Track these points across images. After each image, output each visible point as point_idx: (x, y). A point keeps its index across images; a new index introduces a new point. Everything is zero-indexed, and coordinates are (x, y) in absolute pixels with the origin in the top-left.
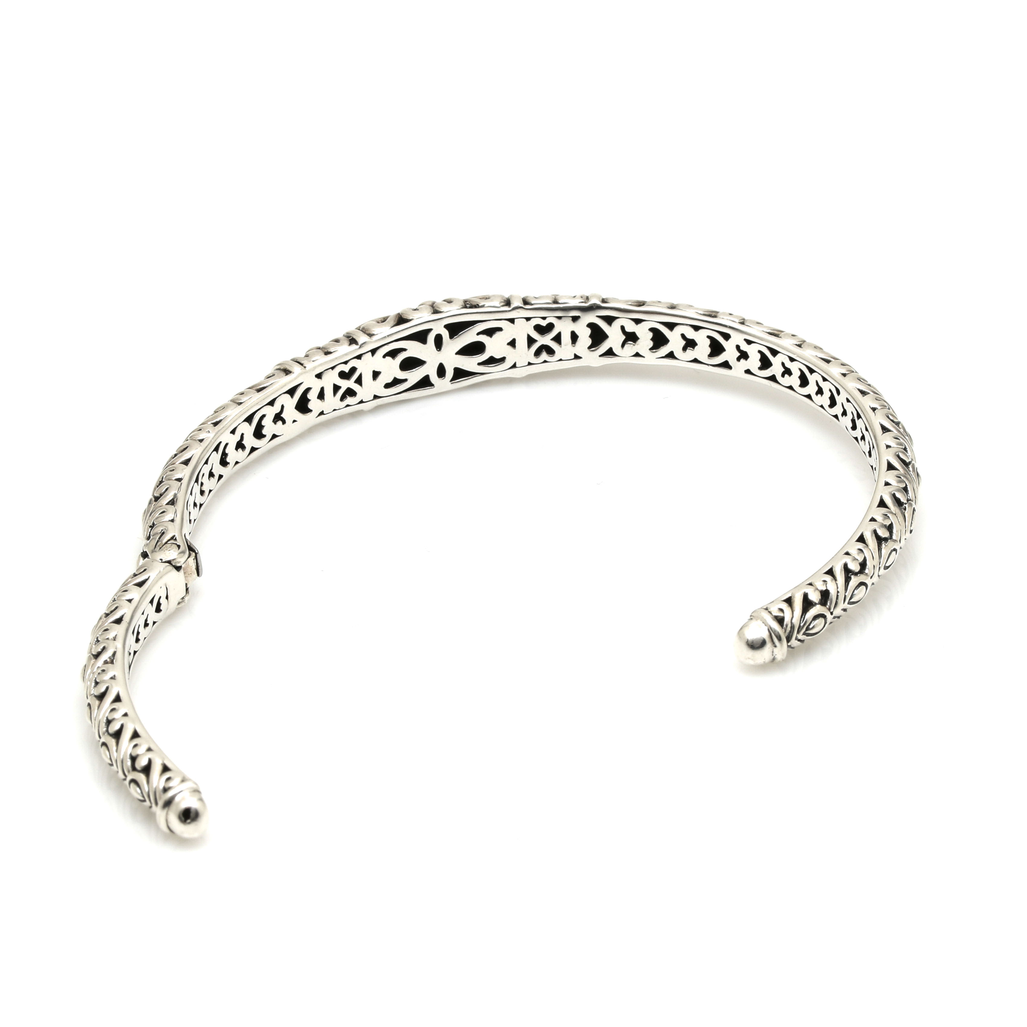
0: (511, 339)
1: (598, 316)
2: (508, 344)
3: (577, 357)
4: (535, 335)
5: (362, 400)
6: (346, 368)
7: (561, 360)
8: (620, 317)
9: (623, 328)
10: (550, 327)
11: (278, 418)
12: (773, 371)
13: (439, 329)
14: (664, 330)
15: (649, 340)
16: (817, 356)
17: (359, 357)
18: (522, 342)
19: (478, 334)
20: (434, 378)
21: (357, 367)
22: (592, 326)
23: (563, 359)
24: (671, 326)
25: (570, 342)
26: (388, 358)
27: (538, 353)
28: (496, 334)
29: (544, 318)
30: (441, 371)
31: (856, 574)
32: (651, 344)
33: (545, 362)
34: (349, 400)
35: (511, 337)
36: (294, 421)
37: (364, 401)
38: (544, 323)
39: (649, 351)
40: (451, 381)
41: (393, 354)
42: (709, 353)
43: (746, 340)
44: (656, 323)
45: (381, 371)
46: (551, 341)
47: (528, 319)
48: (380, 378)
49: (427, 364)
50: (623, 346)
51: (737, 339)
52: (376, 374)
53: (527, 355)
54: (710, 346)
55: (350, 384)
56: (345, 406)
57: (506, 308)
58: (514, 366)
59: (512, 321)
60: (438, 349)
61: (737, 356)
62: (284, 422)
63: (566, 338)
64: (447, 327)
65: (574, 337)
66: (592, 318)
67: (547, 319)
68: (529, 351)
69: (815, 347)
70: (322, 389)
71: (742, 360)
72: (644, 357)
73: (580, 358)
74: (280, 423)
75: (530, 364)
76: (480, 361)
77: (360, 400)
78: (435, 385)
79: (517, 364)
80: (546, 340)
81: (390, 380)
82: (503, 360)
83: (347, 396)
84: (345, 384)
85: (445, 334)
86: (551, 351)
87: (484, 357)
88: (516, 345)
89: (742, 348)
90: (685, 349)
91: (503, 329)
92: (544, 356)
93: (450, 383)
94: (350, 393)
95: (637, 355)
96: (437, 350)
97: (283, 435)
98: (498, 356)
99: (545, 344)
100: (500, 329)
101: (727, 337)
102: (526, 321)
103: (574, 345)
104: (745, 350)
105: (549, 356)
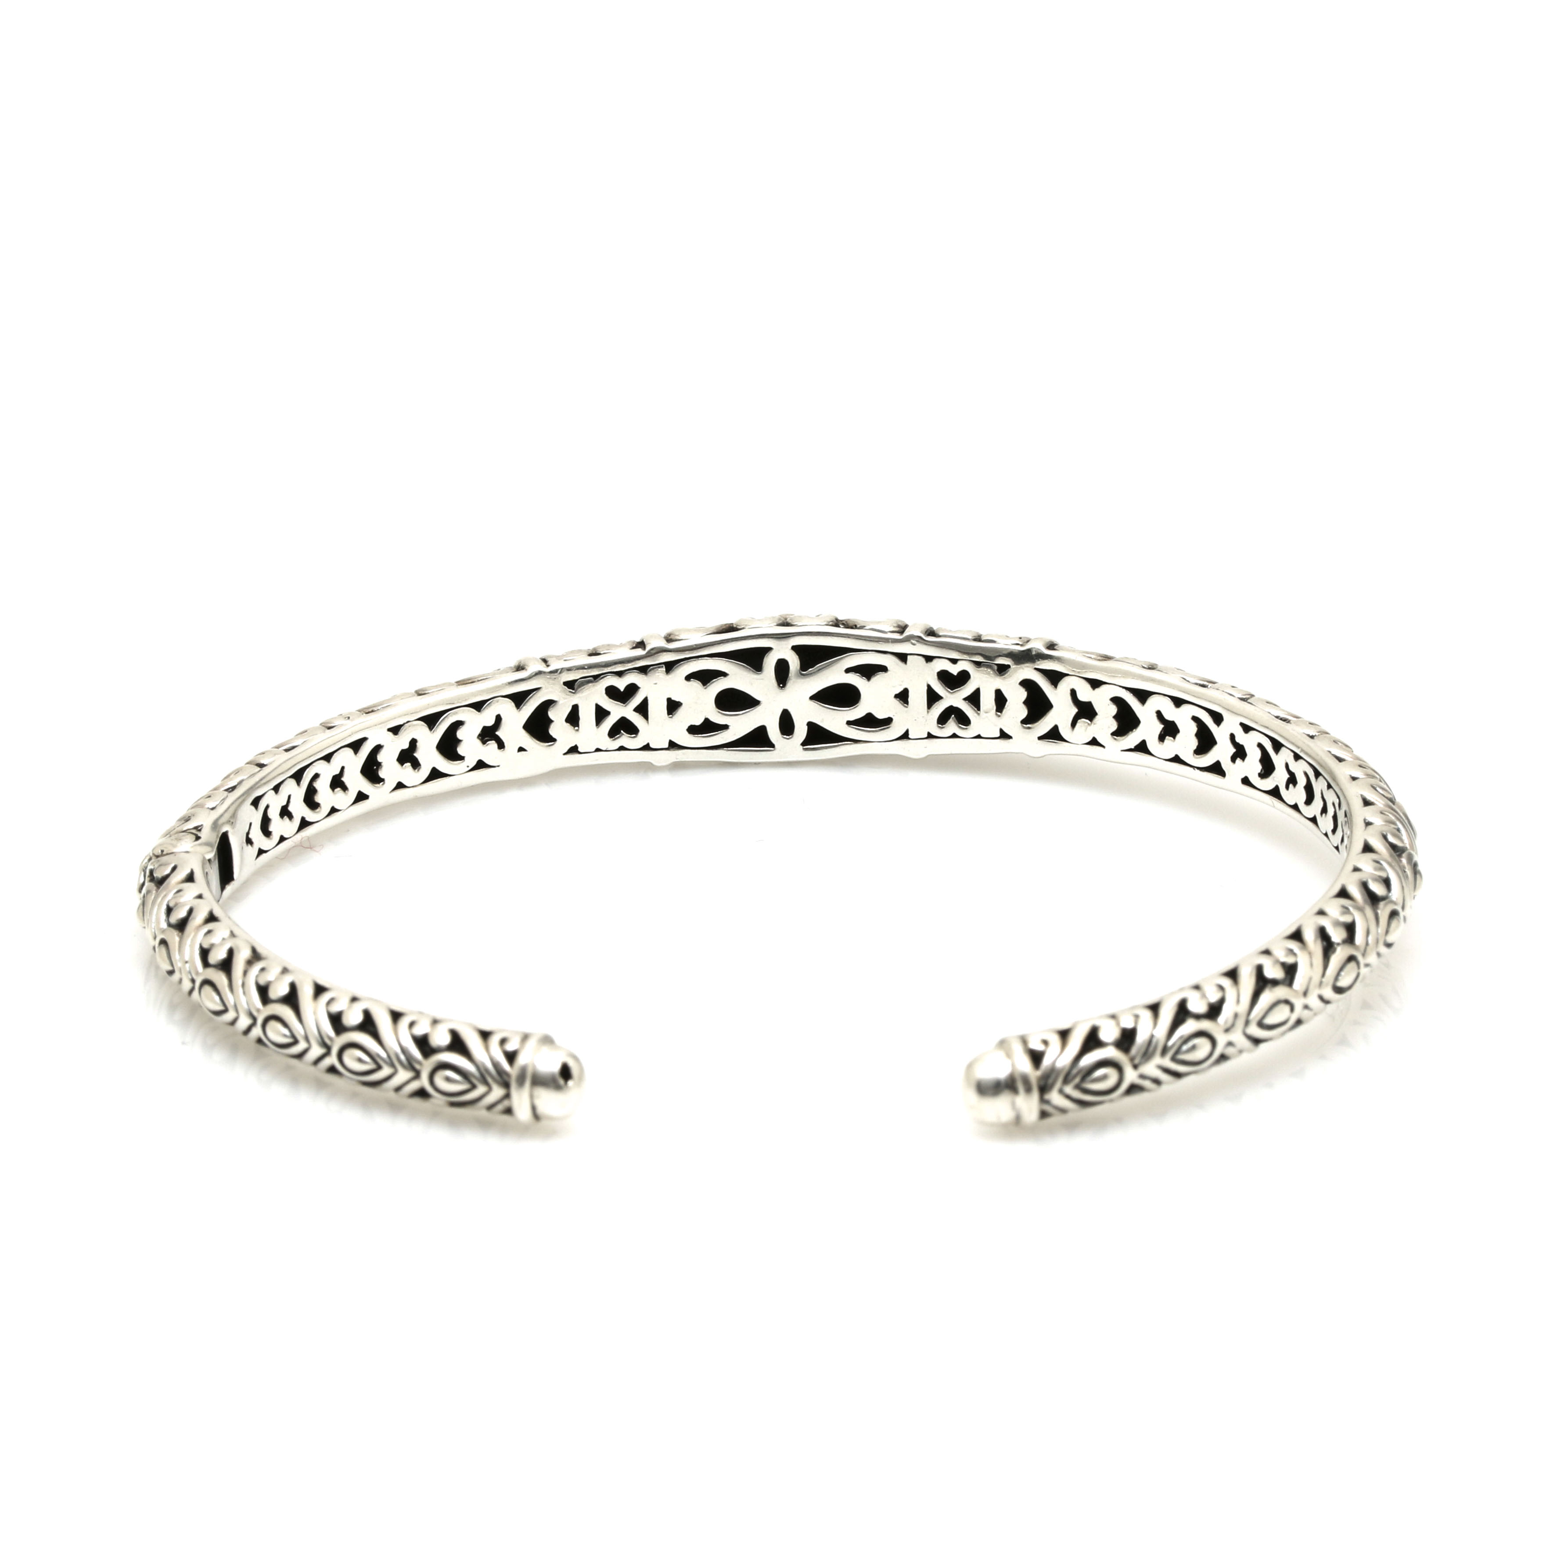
0: (901, 689)
1: (1036, 669)
2: (896, 696)
3: (1004, 735)
4: (939, 688)
5: (648, 744)
6: (621, 684)
7: (979, 737)
8: (1070, 674)
9: (1073, 693)
10: (964, 677)
11: (489, 734)
12: (1275, 779)
13: (783, 651)
14: (1133, 702)
15: (1112, 717)
16: (1330, 752)
17: (644, 670)
18: (918, 697)
19: (848, 671)
20: (774, 733)
21: (639, 685)
22: (1027, 684)
23: (982, 736)
24: (1143, 696)
25: (993, 707)
26: (696, 684)
27: (943, 719)
28: (878, 676)
29: (954, 661)
30: (787, 724)
31: (1198, 1017)
32: (1114, 726)
33: (954, 736)
34: (624, 740)
35: (901, 685)
36: (521, 749)
37: (652, 746)
38: (954, 670)
39: (1110, 736)
40: (803, 744)
41: (705, 677)
42: (1195, 748)
43: (1242, 724)
44: (1121, 688)
45: (682, 701)
46: (963, 701)
47: (929, 659)
48: (681, 713)
49: (762, 705)
50: (1074, 724)
51: (1231, 725)
52: (673, 706)
53: (926, 720)
54: (1197, 735)
55: (627, 711)
56: (617, 747)
57: (897, 636)
58: (905, 736)
59: (903, 657)
60: (781, 685)
61: (1231, 754)
62: (501, 745)
63: (988, 700)
64: (796, 649)
65: (1001, 701)
66: (1028, 672)
67: (959, 662)
68: (930, 714)
69: (1334, 741)
70: (575, 708)
71: (1238, 761)
72: (1103, 747)
73: (1009, 737)
74: (493, 745)
75: (930, 736)
76: (852, 719)
77: (645, 744)
78: (776, 746)
79: (910, 733)
80: (956, 699)
81: (698, 722)
82: (888, 722)
83: (622, 731)
84: (617, 711)
85: (794, 662)
86: (964, 720)
87: (857, 713)
88: (909, 700)
89: (1238, 740)
90: (1162, 738)
91: (889, 669)
92: (952, 726)
93: (801, 747)
94: (624, 727)
95: (1094, 742)
96: (779, 685)
97: (498, 766)
98: (880, 715)
99: (955, 705)
100: (883, 669)
101: (1218, 718)
102: (925, 662)
103: (999, 714)
104: (1241, 743)
105: (960, 727)
